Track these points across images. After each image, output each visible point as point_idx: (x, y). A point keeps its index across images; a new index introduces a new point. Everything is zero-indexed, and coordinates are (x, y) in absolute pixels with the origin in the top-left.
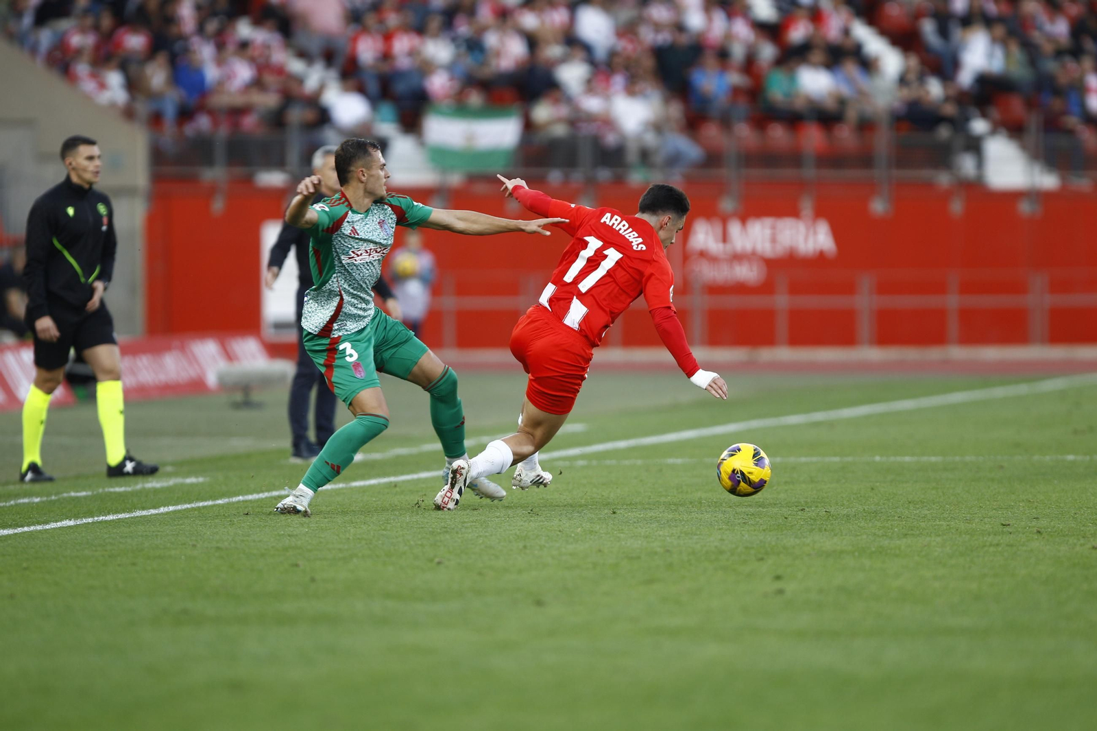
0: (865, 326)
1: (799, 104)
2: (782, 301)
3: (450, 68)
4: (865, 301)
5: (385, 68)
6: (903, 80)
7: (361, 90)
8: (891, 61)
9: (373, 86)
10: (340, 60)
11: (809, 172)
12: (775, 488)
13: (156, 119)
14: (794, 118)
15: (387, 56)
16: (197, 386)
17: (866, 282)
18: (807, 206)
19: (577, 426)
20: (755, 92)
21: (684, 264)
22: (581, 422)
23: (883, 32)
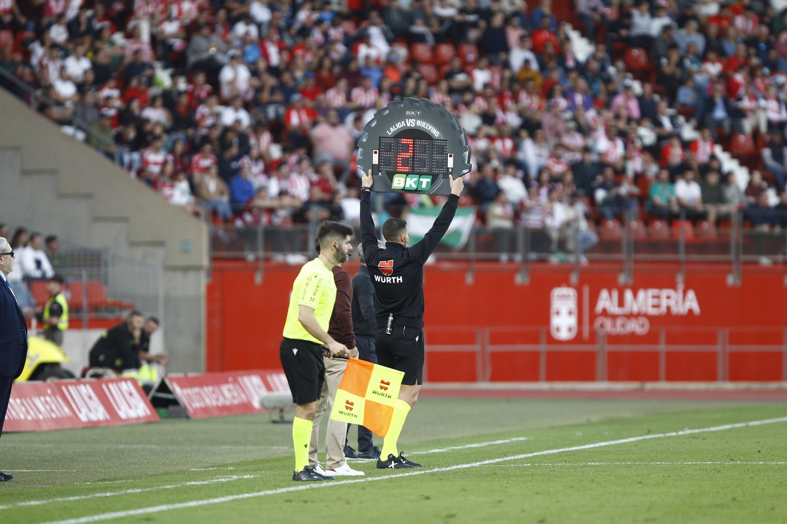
0: (722, 366)
1: (675, 208)
2: (662, 347)
4: (722, 348)
6: (749, 190)
8: (741, 177)
11: (682, 256)
13: (214, 214)
14: (671, 218)
16: (246, 407)
17: (723, 334)
18: (680, 280)
19: (521, 439)
20: (643, 198)
21: (592, 322)
22: (523, 436)
23: (734, 156)
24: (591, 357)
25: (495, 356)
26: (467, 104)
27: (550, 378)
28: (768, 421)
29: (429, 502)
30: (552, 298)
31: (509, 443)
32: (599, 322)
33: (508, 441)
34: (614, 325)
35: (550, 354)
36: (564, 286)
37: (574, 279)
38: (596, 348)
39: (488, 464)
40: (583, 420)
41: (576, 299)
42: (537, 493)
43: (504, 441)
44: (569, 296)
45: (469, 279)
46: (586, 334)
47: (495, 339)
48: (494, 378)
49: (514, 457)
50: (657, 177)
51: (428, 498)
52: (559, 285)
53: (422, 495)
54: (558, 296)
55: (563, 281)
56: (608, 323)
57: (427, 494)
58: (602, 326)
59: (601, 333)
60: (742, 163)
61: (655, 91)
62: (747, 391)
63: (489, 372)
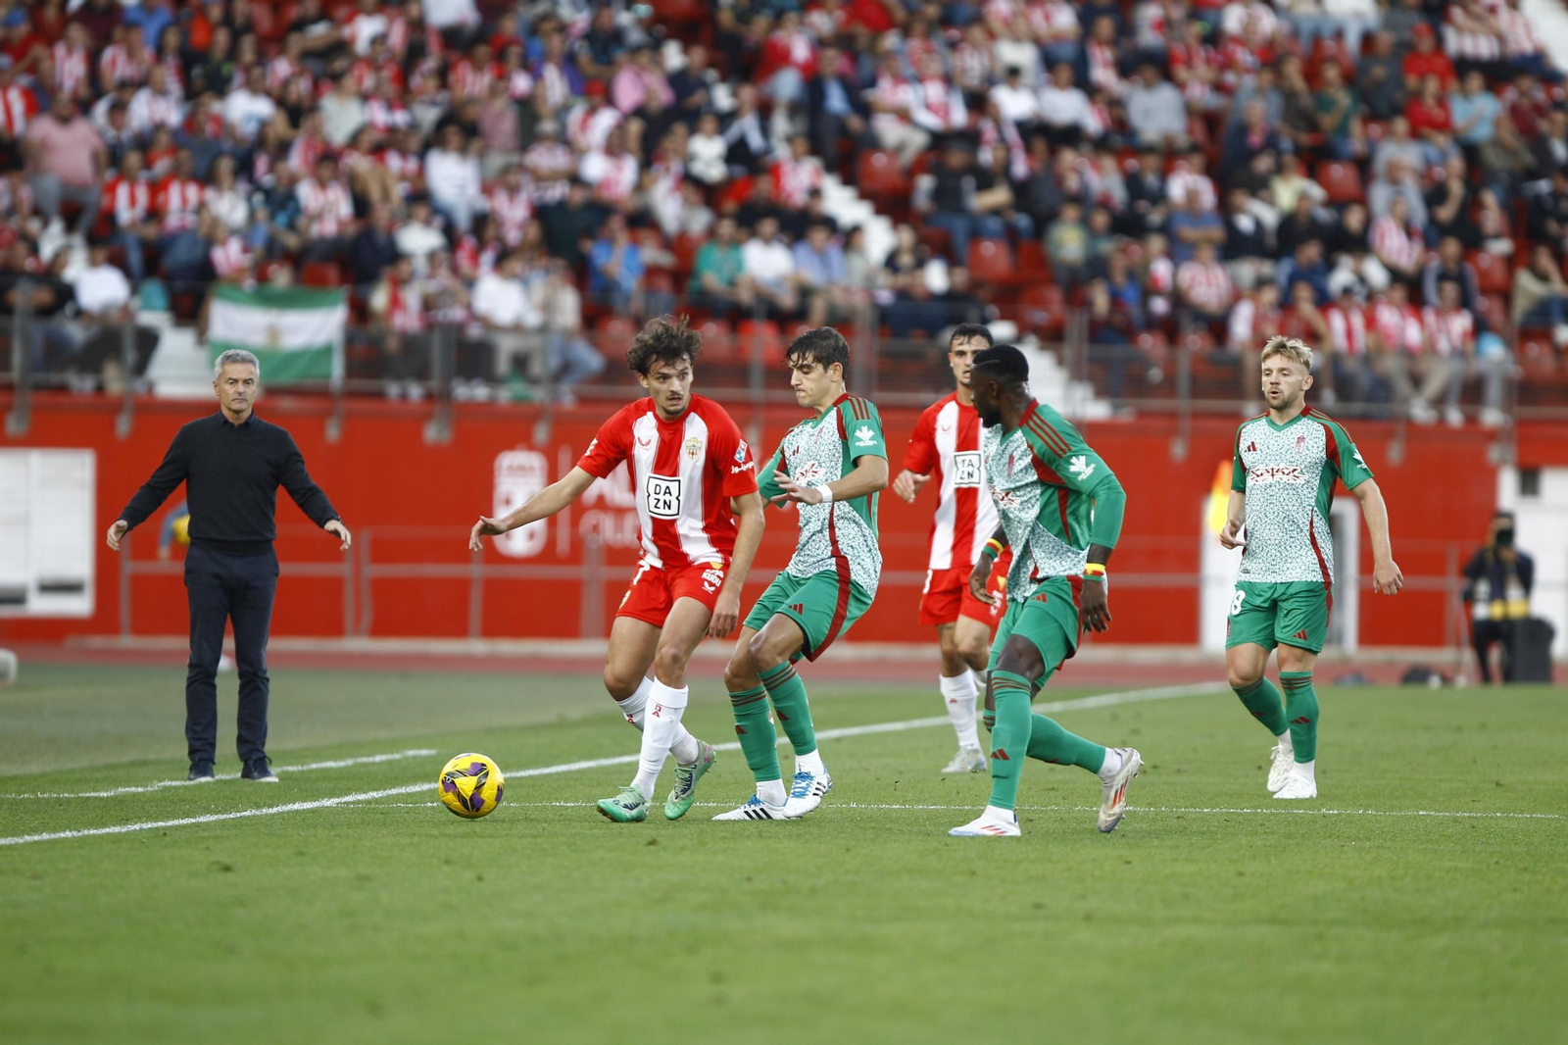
1: (745, 296)
3: (245, 234)
5: (151, 231)
6: (891, 262)
7: (118, 261)
8: (880, 237)
9: (135, 258)
10: (87, 220)
11: (757, 392)
12: (708, 846)
14: (736, 316)
15: (155, 213)
19: (424, 752)
20: (681, 274)
21: (575, 521)
22: (429, 747)
23: (864, 195)
24: (572, 590)
25: (380, 586)
26: (336, 78)
27: (490, 631)
28: (916, 723)
29: (229, 876)
30: (496, 473)
31: (399, 761)
32: (589, 519)
33: (397, 756)
34: (619, 528)
35: (492, 586)
36: (522, 449)
37: (541, 433)
38: (583, 572)
39: (353, 803)
40: (549, 716)
41: (545, 474)
42: (447, 862)
43: (390, 757)
44: (532, 468)
45: (333, 432)
46: (563, 543)
47: (382, 552)
48: (379, 630)
49: (408, 789)
50: (711, 233)
51: (227, 869)
52: (511, 445)
53: (218, 863)
54: (510, 468)
55: (520, 438)
56: (607, 523)
57: (227, 861)
58: (596, 528)
59: (593, 543)
60: (881, 210)
61: (711, 64)
62: (881, 664)
63: (367, 618)
